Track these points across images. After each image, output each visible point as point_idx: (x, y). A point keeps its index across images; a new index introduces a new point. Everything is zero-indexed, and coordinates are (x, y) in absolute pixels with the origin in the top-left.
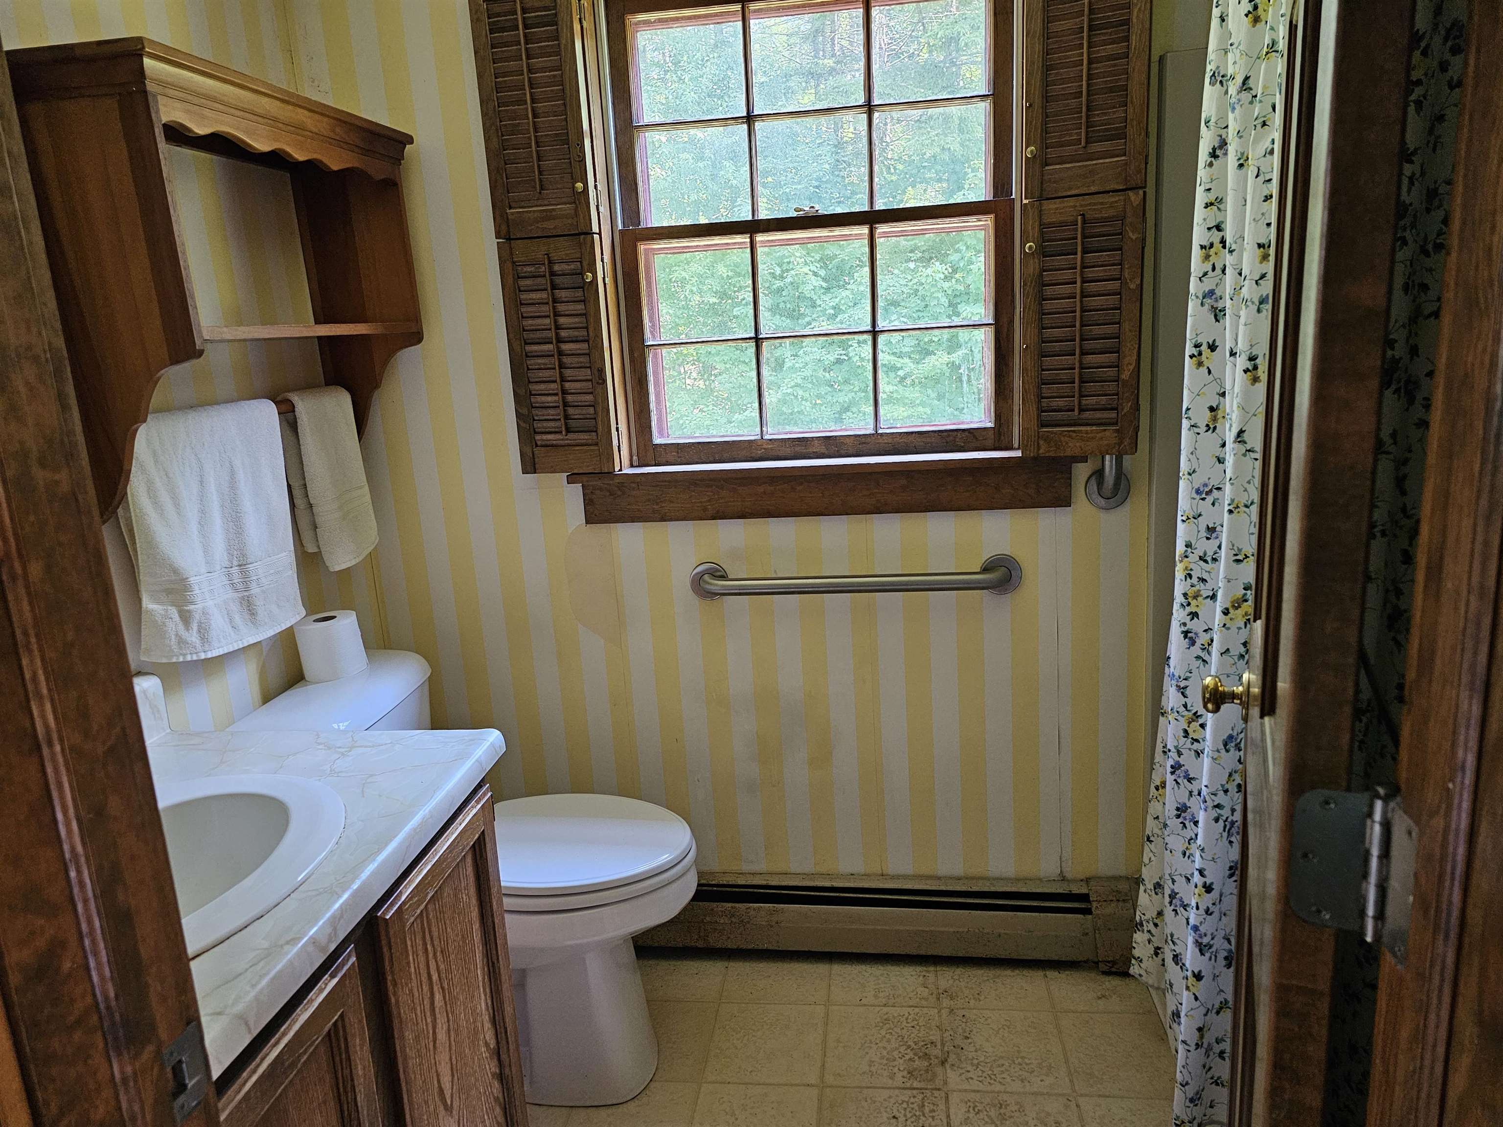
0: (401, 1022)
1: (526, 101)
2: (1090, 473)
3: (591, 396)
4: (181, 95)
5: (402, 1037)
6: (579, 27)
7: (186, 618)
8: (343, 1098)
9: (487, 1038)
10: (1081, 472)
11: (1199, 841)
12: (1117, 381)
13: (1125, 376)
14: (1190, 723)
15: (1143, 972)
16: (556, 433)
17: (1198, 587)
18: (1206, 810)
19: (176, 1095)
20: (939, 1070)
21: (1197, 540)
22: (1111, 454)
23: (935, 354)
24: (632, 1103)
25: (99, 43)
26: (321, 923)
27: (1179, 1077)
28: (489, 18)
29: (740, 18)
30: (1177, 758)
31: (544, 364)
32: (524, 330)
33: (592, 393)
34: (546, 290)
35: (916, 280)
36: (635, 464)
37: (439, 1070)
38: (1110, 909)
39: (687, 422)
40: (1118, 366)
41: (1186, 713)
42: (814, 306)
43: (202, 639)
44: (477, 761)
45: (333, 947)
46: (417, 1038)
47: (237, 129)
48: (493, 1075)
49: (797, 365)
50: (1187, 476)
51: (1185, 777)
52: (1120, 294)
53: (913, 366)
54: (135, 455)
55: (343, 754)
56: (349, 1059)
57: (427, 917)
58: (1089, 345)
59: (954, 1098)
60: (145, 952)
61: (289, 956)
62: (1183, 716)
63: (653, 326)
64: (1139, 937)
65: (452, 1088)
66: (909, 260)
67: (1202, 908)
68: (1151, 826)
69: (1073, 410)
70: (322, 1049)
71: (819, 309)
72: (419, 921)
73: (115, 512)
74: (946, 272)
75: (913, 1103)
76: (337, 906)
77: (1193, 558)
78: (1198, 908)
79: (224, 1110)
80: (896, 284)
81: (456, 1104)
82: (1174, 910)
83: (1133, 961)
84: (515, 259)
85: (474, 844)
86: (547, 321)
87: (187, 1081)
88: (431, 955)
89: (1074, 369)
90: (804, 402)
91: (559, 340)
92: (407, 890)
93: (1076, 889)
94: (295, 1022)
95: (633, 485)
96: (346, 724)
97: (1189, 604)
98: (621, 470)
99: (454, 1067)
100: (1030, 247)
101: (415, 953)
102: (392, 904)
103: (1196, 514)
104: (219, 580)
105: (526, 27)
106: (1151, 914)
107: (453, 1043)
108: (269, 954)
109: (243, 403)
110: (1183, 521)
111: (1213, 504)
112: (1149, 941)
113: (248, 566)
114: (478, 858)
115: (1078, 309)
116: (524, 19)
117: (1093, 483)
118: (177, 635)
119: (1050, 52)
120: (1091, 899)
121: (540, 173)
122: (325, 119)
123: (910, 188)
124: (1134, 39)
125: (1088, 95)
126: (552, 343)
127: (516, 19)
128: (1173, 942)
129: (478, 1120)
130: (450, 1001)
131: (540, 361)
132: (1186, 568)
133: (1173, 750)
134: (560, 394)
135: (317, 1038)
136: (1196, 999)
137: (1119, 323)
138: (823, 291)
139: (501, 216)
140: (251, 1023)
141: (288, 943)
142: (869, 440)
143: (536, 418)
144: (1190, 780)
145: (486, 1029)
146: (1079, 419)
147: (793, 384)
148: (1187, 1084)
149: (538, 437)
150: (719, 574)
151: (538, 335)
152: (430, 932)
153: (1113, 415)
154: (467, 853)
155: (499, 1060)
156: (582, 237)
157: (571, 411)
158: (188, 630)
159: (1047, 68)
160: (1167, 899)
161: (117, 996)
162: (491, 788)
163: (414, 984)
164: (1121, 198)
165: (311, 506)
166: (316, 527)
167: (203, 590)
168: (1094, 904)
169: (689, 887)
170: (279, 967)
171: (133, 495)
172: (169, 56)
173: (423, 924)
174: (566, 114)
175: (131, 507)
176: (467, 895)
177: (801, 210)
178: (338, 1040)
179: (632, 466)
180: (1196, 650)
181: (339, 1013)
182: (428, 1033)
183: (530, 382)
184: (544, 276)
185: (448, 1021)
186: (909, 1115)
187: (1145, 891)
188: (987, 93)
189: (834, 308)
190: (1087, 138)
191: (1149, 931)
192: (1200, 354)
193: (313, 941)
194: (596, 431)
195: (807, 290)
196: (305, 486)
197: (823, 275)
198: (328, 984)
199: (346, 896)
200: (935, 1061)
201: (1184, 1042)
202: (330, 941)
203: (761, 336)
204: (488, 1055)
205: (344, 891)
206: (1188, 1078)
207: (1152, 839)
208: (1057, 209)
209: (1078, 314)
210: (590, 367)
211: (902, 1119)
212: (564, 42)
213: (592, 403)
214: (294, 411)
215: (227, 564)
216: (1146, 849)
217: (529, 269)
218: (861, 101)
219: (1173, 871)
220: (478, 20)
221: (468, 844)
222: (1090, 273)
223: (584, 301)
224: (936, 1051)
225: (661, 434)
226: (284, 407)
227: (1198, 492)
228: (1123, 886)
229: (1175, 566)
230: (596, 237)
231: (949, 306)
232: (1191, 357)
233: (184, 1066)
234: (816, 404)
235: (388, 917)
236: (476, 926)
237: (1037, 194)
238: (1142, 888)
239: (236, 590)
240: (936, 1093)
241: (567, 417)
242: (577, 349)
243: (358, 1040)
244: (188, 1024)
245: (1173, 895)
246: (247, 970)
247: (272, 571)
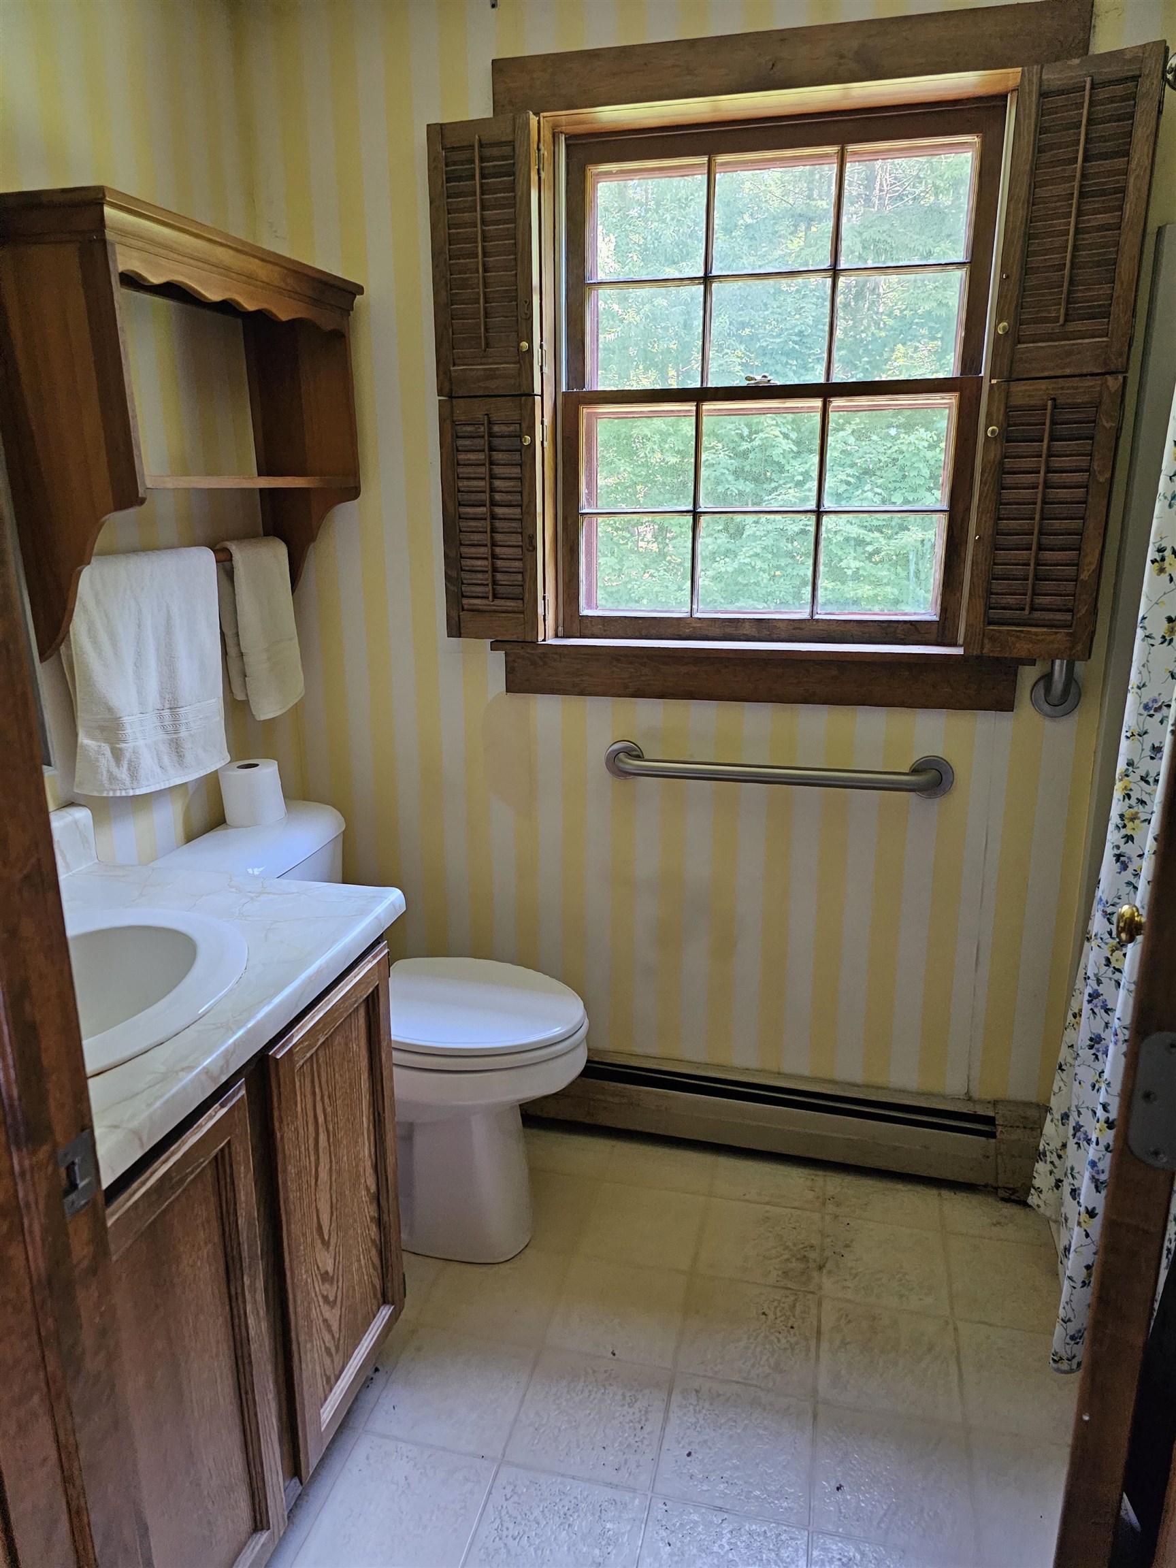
0: (284, 1158)
1: (477, 254)
2: (1038, 677)
3: (521, 562)
4: (140, 244)
5: (285, 1171)
6: (537, 178)
7: (117, 755)
8: (225, 1220)
9: (368, 1183)
10: (1028, 675)
11: (1106, 1075)
12: (1076, 581)
13: (1084, 576)
14: (1113, 951)
15: (1041, 1204)
16: (482, 598)
17: (1135, 809)
18: (1116, 1044)
19: (67, 1193)
20: (815, 1274)
21: (1140, 759)
22: (1062, 659)
23: (909, 530)
24: (508, 1265)
25: (64, 191)
26: (215, 1055)
27: (1061, 1313)
28: (447, 166)
29: (706, 171)
30: (1096, 987)
31: (476, 527)
32: (459, 491)
33: (521, 560)
34: (483, 451)
35: (896, 448)
36: (559, 635)
37: (319, 1207)
38: (1016, 1135)
39: (636, 587)
40: (1077, 565)
41: (1110, 940)
42: (781, 469)
43: (131, 777)
44: (376, 918)
45: (224, 1079)
46: (299, 1174)
47: (190, 278)
48: (372, 1218)
49: (758, 533)
50: (1136, 690)
51: (1102, 1007)
52: (1086, 487)
53: (884, 542)
54: (78, 594)
55: (252, 899)
56: (233, 1183)
57: (317, 1061)
58: (1046, 540)
59: (827, 1305)
60: (47, 1060)
61: (183, 1082)
62: (1106, 944)
63: (590, 494)
64: (1041, 1167)
65: (331, 1225)
66: (890, 426)
67: (1103, 1143)
68: (1064, 1054)
69: (1023, 609)
70: (209, 1172)
71: (786, 474)
72: (308, 1064)
73: (58, 650)
74: (931, 440)
75: (784, 1303)
76: (231, 1041)
77: (1135, 777)
78: (1097, 1144)
79: (113, 1214)
80: (874, 451)
81: (333, 1242)
82: (1077, 1143)
83: (1033, 1191)
84: (455, 419)
85: (368, 997)
86: (482, 483)
87: (78, 1181)
88: (318, 1098)
89: (1029, 565)
90: (761, 573)
91: (494, 503)
92: (298, 1034)
93: (981, 1111)
94: (184, 1145)
95: (556, 656)
96: (261, 869)
97: (1125, 826)
98: (544, 640)
99: (334, 1205)
100: (993, 432)
101: (303, 1095)
102: (283, 1046)
103: (1141, 731)
104: (151, 720)
105: (483, 176)
106: (1056, 1144)
107: (334, 1184)
108: (164, 1078)
109: (183, 550)
110: (1127, 737)
111: (1161, 722)
112: (1051, 1172)
113: (178, 710)
114: (371, 1012)
115: (1039, 501)
116: (482, 168)
117: (1040, 690)
118: (108, 771)
119: (1034, 219)
120: (997, 1123)
121: (486, 330)
122: (277, 269)
123: (900, 346)
124: (1128, 207)
125: (1072, 268)
126: (485, 506)
127: (474, 168)
128: (1072, 1175)
129: (354, 1259)
130: (333, 1143)
131: (472, 523)
132: (1125, 788)
133: (1092, 977)
134: (490, 559)
135: (204, 1162)
136: (1087, 1235)
137: (1082, 518)
138: (792, 455)
139: (445, 373)
140: (145, 1139)
141: (183, 1070)
142: (803, 626)
143: (465, 581)
144: (1107, 1011)
145: (367, 1174)
146: (1029, 619)
147: (751, 553)
148: (1069, 1320)
149: (465, 601)
150: (634, 753)
151: (474, 497)
152: (319, 1076)
153: (1068, 616)
154: (361, 1004)
155: (379, 1205)
156: (524, 398)
157: (499, 576)
158: (118, 767)
159: (1029, 237)
160: (1071, 1132)
161: (20, 1099)
162: (388, 946)
163: (300, 1122)
164: (1099, 382)
165: (242, 655)
166: (246, 676)
167: (135, 730)
168: (1000, 1129)
169: (579, 1062)
170: (173, 1091)
171: (75, 635)
172: (130, 206)
173: (312, 1066)
174: (516, 270)
175: (73, 646)
176: (358, 1045)
177: (752, 379)
178: (224, 1165)
179: (557, 636)
180: (1128, 875)
181: (226, 1141)
182: (311, 1171)
183: (461, 544)
184: (483, 437)
185: (331, 1162)
186: (779, 1314)
187: (1052, 1121)
188: (964, 260)
189: (802, 474)
190: (1066, 315)
191: (1052, 1163)
192: (1163, 559)
193: (207, 1071)
194: (522, 599)
195: (776, 453)
196: (237, 634)
197: (794, 438)
198: (217, 1113)
199: (240, 1033)
200: (812, 1265)
201: (1070, 1278)
202: (222, 1072)
203: (699, 510)
204: (368, 1199)
205: (239, 1028)
206: (1070, 1315)
207: (1064, 1067)
208: (1026, 391)
209: (1038, 506)
210: (521, 533)
211: (771, 1316)
212: (519, 194)
213: (521, 570)
214: (231, 560)
215: (159, 706)
216: (1057, 1077)
217: (469, 429)
218: (827, 264)
219: (1081, 1103)
220: (435, 168)
221: (361, 997)
222: (1057, 462)
223: (521, 465)
224: (813, 1255)
225: (589, 607)
226: (222, 556)
227: (1146, 707)
228: (1033, 1113)
229: (1114, 784)
230: (538, 399)
231: (931, 478)
232: (1153, 562)
233: (76, 1168)
234: (774, 576)
235: (278, 1057)
236: (365, 1076)
237: (1006, 374)
238: (1049, 1117)
239: (167, 732)
240: (810, 1296)
241: (495, 583)
242: (510, 514)
243: (242, 1168)
244: (83, 1130)
245: (1077, 1128)
246: (143, 1091)
247: (201, 716)
